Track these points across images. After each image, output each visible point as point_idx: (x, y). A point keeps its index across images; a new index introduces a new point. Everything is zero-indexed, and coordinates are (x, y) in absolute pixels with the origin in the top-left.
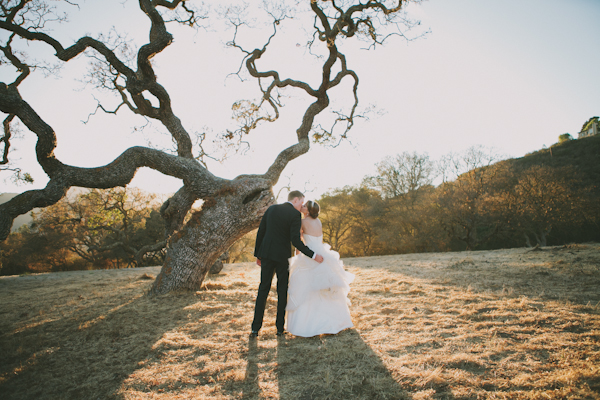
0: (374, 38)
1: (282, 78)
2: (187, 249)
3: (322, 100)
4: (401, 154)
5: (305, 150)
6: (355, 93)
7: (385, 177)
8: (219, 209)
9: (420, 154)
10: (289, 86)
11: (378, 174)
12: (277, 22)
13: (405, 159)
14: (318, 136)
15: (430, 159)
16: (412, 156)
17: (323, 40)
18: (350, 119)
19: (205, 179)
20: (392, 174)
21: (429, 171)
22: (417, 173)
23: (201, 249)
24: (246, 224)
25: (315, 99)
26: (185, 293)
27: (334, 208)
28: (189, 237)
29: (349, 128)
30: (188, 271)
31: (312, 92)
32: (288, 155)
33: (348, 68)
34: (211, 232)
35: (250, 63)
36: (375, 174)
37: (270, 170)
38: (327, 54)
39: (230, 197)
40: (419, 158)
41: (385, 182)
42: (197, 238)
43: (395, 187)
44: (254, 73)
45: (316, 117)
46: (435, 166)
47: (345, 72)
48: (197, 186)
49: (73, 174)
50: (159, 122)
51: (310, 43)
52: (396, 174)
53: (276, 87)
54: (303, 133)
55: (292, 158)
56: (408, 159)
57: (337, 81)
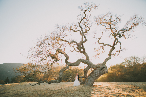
0: (125, 38)
1: (105, 44)
2: (91, 78)
3: (113, 48)
4: (131, 57)
5: (110, 58)
6: (120, 46)
7: (127, 62)
8: (97, 71)
9: (136, 56)
10: (106, 45)
11: (125, 62)
12: (103, 32)
13: (132, 58)
14: (112, 55)
15: (139, 58)
16: (134, 57)
17: (113, 36)
18: (119, 51)
19: (92, 65)
20: (129, 61)
21: (139, 60)
22: (135, 61)
23: (94, 78)
24: (102, 73)
25: (112, 48)
26: (91, 86)
27: (114, 70)
28: (91, 76)
29: (119, 53)
30: (91, 82)
31: (111, 46)
32: (107, 59)
33: (119, 41)
34: (96, 75)
35: (98, 41)
36: (124, 61)
37: (103, 62)
38: (114, 39)
39: (99, 68)
40: (136, 57)
41: (127, 64)
42: (93, 76)
43: (130, 65)
44: (99, 43)
45: (112, 51)
46: (141, 59)
47: (118, 42)
48: (90, 66)
49: (70, 64)
50: (83, 54)
51: (110, 36)
52: (130, 61)
53: (104, 46)
54: (110, 55)
55: (108, 60)
56: (133, 58)
57: (116, 44)
